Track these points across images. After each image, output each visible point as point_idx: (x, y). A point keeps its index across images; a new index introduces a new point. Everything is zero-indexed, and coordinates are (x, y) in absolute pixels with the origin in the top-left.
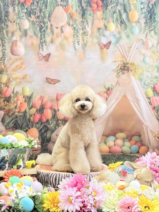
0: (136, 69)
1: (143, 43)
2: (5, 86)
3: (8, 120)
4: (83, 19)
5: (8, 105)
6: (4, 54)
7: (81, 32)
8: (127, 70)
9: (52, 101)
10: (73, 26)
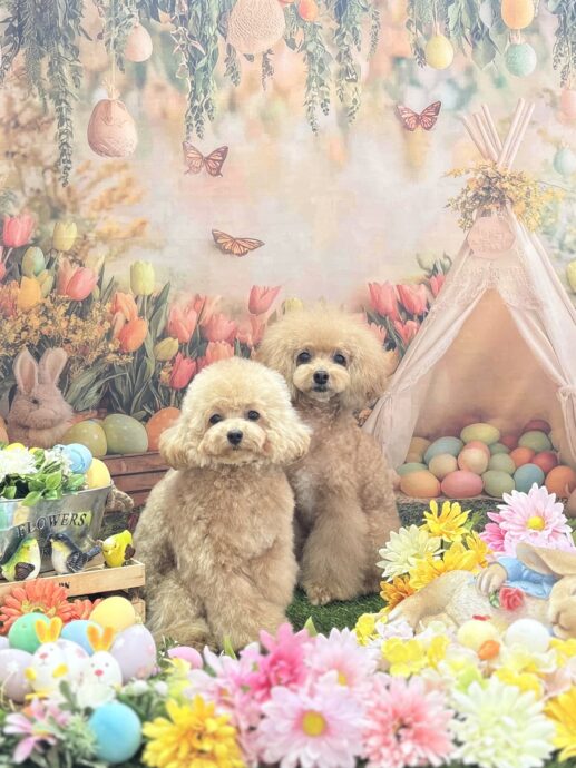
0: (528, 193)
1: (553, 104)
2: (71, 262)
3: (82, 380)
4: (339, 22)
5: (84, 329)
6: (64, 149)
7: (333, 67)
8: (496, 199)
9: (235, 313)
10: (304, 47)
